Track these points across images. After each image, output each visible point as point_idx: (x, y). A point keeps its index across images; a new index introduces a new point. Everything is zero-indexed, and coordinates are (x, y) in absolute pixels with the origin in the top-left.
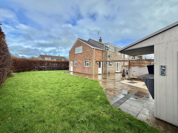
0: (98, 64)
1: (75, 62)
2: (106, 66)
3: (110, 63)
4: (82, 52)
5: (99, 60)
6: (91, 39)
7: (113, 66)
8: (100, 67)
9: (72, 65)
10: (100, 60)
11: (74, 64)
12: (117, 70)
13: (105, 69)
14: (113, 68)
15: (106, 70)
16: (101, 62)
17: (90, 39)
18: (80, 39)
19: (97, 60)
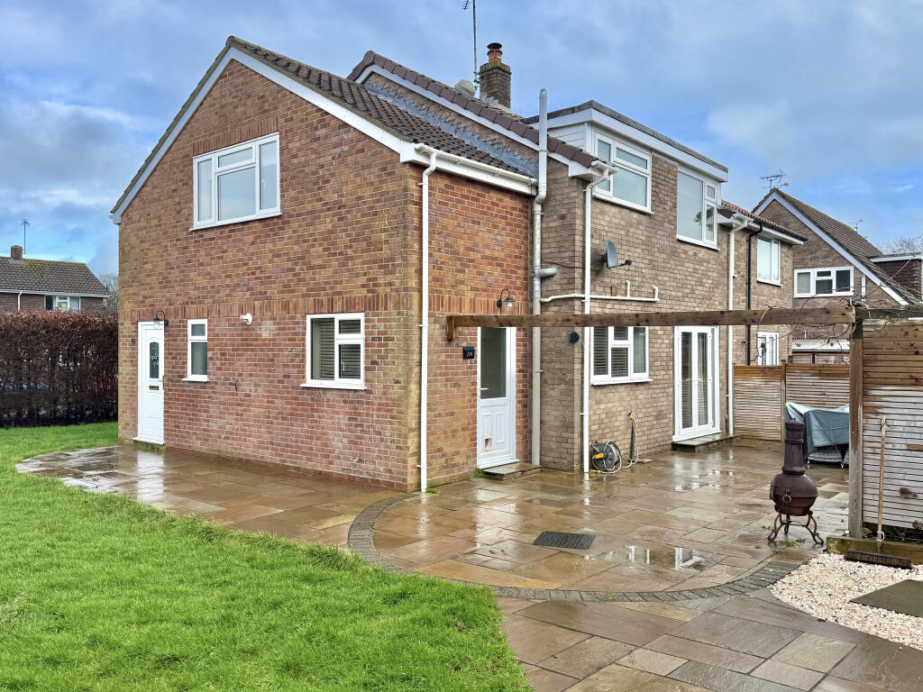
0: (468, 353)
1: (197, 330)
2: (562, 377)
3: (612, 342)
4: (276, 211)
5: (480, 313)
6: (385, 63)
7: (640, 368)
8: (494, 386)
9: (154, 372)
10: (493, 313)
11: (175, 353)
12: (687, 423)
13: (554, 414)
14: (642, 394)
15: (568, 426)
16: (511, 334)
17: (371, 59)
18: (256, 52)
19: (466, 312)
